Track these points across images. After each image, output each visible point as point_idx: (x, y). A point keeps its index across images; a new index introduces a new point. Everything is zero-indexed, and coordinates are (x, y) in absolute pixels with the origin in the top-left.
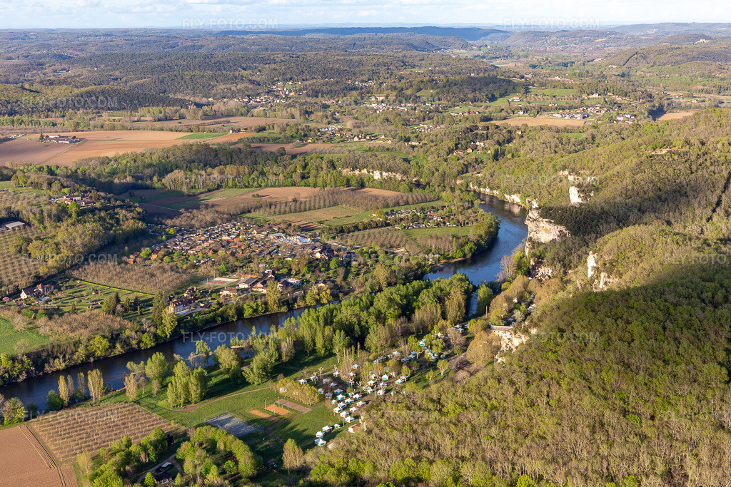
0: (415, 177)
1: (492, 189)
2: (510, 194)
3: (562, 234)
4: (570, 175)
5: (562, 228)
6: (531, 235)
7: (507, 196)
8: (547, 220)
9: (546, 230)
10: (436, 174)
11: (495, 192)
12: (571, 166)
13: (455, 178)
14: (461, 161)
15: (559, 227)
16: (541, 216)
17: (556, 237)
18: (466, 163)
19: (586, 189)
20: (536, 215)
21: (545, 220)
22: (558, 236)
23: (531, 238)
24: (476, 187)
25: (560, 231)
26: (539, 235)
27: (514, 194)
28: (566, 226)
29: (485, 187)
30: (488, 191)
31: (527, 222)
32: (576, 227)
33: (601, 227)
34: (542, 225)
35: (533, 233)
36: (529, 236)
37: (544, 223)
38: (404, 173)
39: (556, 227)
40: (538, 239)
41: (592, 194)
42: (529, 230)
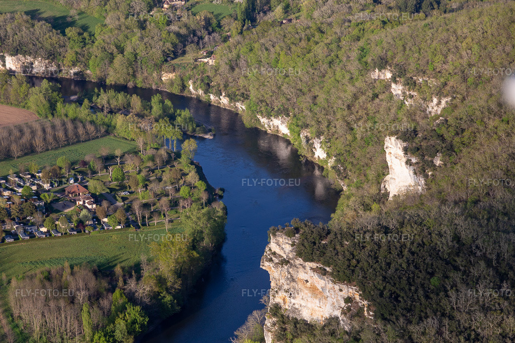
0: (74, 65)
1: (232, 97)
2: (269, 116)
3: (351, 310)
4: (396, 82)
5: (351, 291)
6: (278, 300)
7: (264, 120)
8: (314, 265)
9: (314, 290)
10: (118, 59)
11: (239, 105)
12: (399, 59)
13: (159, 67)
14: (174, 28)
15: (344, 287)
16: (299, 254)
17: (338, 313)
18: (183, 31)
19: (424, 144)
20: (288, 248)
21: (309, 265)
22: (344, 313)
23: (277, 307)
24: (200, 92)
25: (348, 300)
26: (297, 302)
27: (276, 116)
28: (362, 287)
29: (219, 94)
30: (224, 101)
31: (266, 265)
32: (386, 293)
33: (452, 293)
34: (302, 275)
35: (282, 294)
36: (272, 301)
37: (306, 273)
38: (52, 56)
39: (337, 287)
40: (295, 310)
41: (438, 162)
42: (273, 284)
